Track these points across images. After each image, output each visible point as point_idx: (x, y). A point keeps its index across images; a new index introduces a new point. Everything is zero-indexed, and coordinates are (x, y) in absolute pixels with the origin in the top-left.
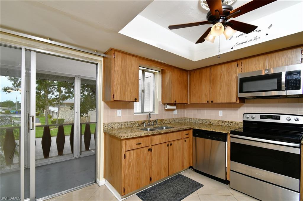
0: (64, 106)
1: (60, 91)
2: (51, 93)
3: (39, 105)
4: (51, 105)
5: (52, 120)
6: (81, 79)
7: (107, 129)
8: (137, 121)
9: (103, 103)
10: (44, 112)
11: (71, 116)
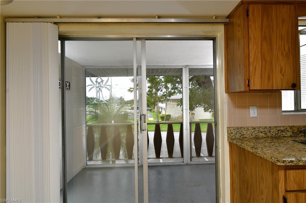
0: (170, 102)
1: (167, 87)
2: (160, 90)
3: (151, 102)
4: (160, 101)
5: (161, 115)
6: (189, 69)
7: (234, 137)
8: (289, 126)
9: (225, 95)
10: (155, 108)
11: (176, 112)
